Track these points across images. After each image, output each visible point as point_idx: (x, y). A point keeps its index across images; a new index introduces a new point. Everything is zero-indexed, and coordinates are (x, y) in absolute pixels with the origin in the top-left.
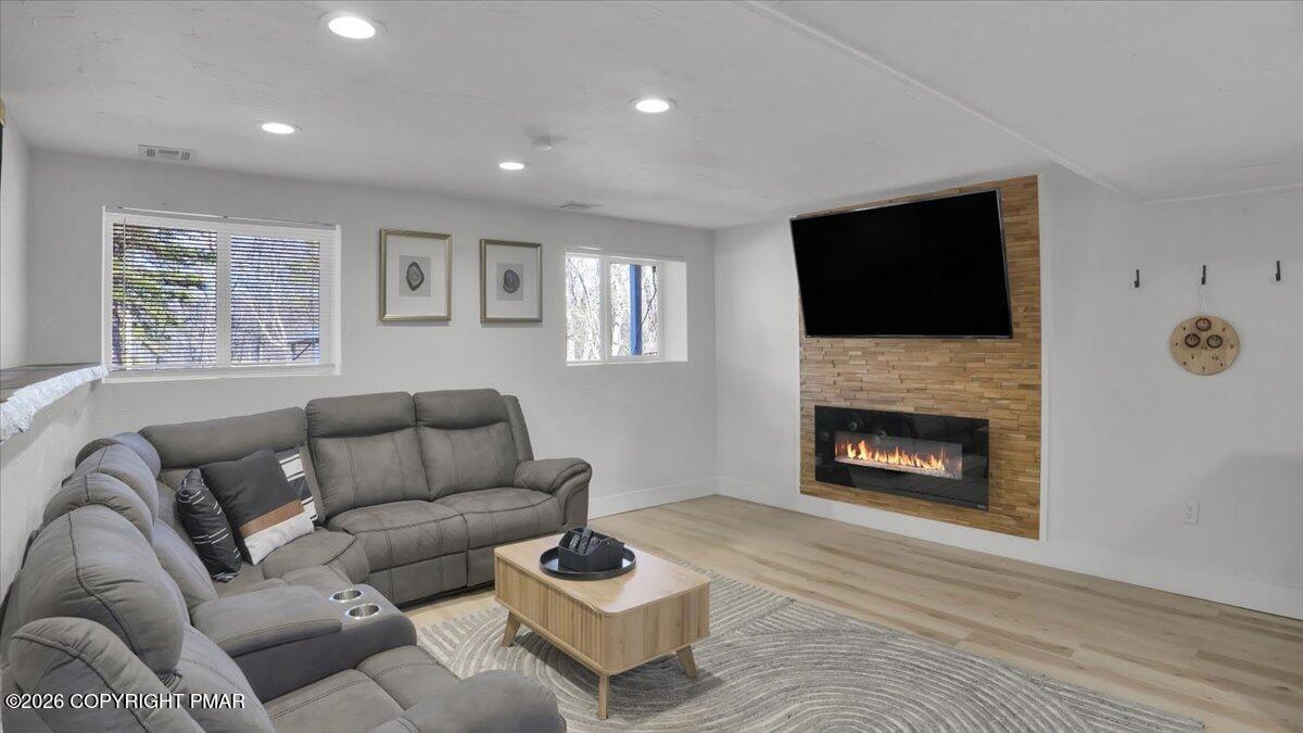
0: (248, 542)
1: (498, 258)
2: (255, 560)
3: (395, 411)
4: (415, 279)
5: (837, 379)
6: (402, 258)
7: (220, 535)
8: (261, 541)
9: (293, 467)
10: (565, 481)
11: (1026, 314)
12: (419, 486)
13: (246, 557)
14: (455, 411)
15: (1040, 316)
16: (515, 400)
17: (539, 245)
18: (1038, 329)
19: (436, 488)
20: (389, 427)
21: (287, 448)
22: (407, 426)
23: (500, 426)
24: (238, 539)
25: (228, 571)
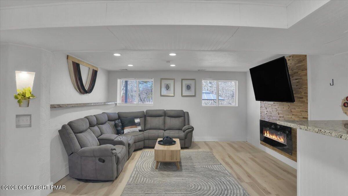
0: (124, 130)
1: (185, 83)
2: (125, 133)
3: (161, 113)
4: (168, 87)
5: (267, 112)
6: (165, 84)
7: (119, 128)
8: (126, 130)
9: (137, 121)
10: (186, 130)
11: (304, 94)
12: (162, 127)
13: (123, 133)
14: (172, 114)
15: (307, 95)
16: (188, 113)
17: (195, 79)
18: (307, 100)
19: (166, 128)
20: (159, 116)
21: (137, 118)
22: (163, 116)
23: (182, 118)
24: (123, 129)
25: (120, 134)
